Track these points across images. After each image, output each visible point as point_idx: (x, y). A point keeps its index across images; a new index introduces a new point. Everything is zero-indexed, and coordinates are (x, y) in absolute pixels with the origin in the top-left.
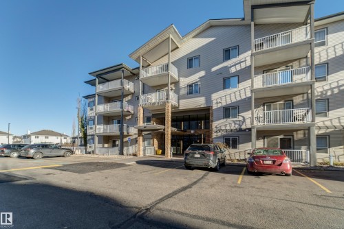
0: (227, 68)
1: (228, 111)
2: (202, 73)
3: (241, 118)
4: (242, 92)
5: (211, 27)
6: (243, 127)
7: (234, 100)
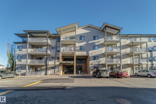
0: (94, 43)
1: (95, 58)
2: (85, 43)
3: (99, 60)
4: (100, 52)
5: (89, 27)
6: (100, 63)
7: (97, 54)
